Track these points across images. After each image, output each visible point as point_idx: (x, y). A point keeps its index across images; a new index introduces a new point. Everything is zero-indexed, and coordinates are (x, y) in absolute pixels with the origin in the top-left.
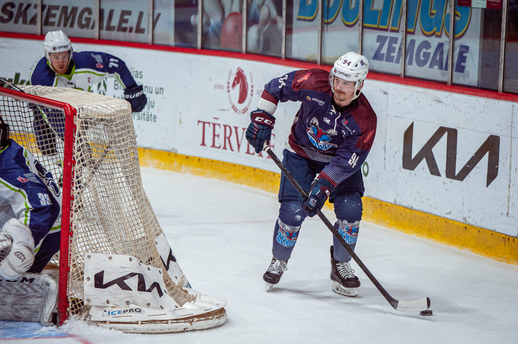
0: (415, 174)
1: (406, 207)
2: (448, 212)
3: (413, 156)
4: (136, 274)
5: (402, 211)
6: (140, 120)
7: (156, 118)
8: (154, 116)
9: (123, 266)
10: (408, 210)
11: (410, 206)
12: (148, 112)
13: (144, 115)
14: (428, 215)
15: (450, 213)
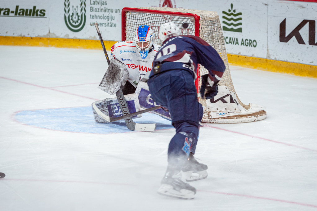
0: (288, 44)
1: (283, 61)
2: (311, 62)
3: (286, 35)
4: (229, 95)
5: (281, 63)
6: (107, 27)
7: (116, 25)
8: (115, 24)
9: (223, 91)
10: (285, 62)
11: (286, 60)
12: (111, 22)
13: (109, 24)
14: (298, 64)
15: (312, 62)
